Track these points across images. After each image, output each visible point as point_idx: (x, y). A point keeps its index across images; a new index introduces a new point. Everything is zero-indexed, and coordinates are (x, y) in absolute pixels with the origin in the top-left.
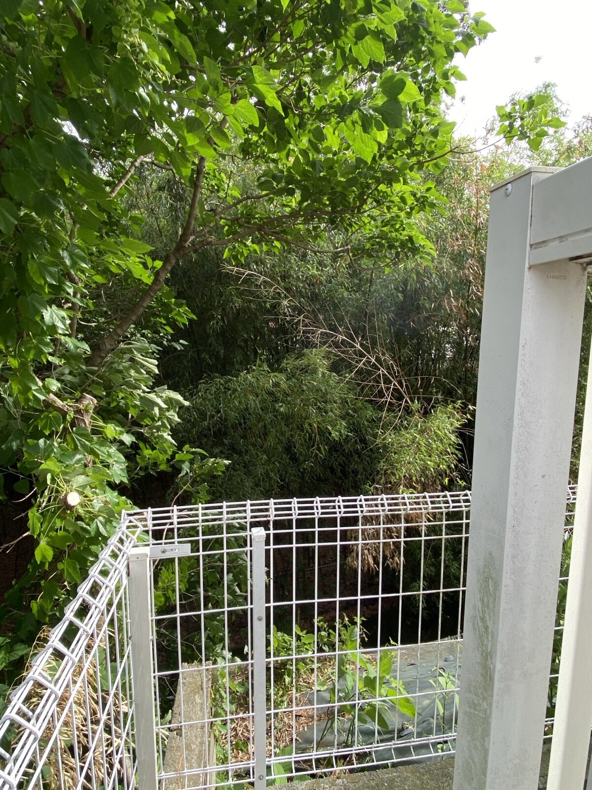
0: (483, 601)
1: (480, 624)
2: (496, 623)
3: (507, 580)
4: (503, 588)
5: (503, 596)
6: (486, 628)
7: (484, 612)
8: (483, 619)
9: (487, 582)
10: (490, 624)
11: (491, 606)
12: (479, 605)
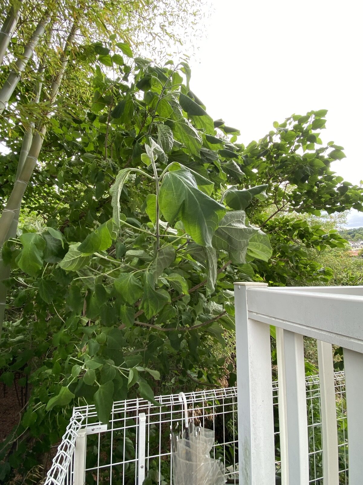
0: (245, 461)
1: (245, 472)
2: (250, 472)
3: (253, 450)
4: (252, 454)
5: (252, 458)
6: (247, 474)
7: (246, 466)
8: (246, 469)
9: (246, 451)
10: (248, 472)
11: (248, 463)
12: (244, 462)
